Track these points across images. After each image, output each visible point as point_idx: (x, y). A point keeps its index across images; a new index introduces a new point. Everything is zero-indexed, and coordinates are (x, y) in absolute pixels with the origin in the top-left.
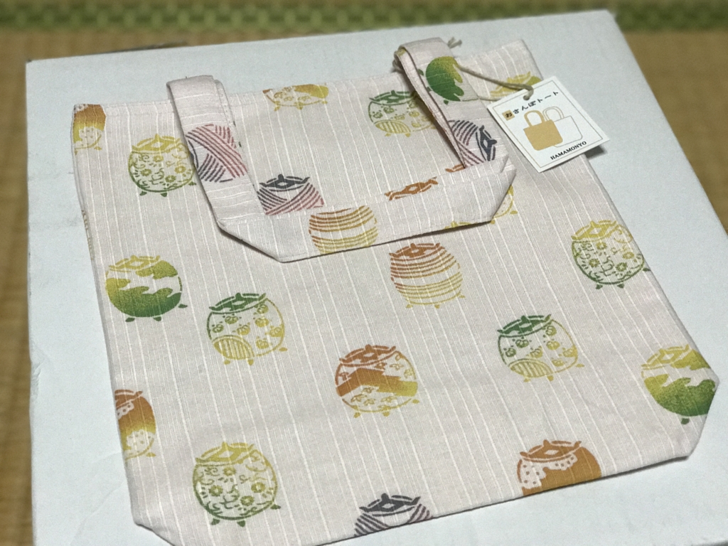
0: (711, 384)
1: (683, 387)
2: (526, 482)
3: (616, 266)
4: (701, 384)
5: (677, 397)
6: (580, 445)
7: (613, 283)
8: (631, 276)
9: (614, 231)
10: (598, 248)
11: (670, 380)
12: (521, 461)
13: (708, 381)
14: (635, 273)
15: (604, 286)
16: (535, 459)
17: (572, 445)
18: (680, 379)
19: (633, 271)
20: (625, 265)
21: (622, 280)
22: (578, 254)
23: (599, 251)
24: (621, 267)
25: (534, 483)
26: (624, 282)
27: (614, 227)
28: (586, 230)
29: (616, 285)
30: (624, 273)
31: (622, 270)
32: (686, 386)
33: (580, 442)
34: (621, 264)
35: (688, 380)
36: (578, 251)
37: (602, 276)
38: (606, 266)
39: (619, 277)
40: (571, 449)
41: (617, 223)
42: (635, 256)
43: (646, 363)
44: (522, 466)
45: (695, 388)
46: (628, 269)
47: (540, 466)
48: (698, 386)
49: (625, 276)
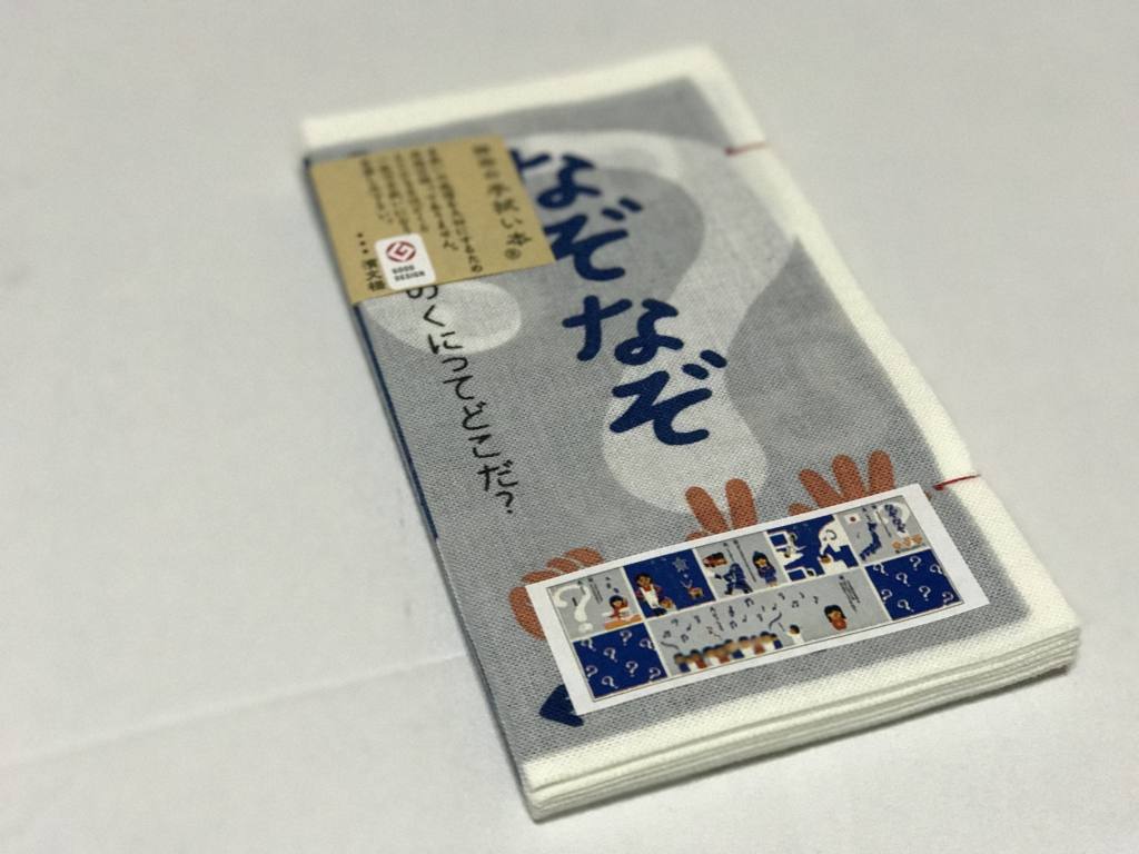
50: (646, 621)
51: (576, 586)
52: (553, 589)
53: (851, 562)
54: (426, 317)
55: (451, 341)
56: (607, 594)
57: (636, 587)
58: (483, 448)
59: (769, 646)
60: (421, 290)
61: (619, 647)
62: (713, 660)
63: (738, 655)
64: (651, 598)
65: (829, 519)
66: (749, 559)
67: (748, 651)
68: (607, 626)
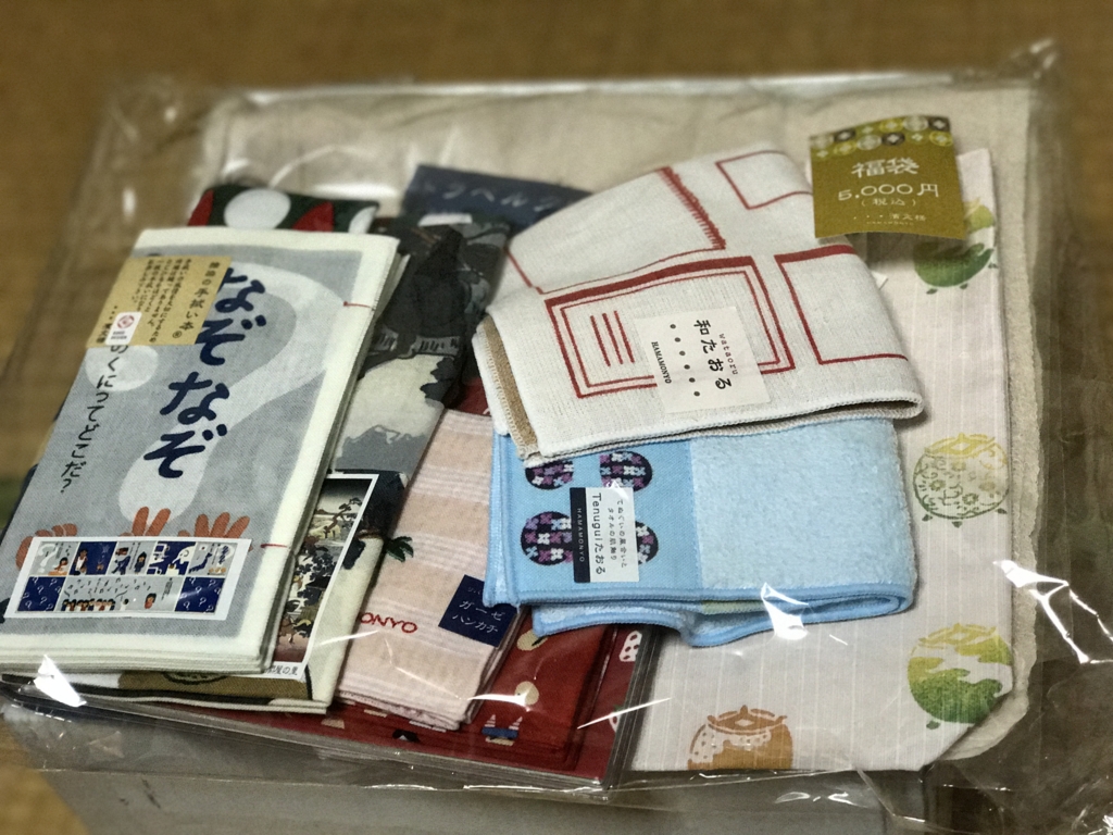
0: (995, 685)
1: (954, 680)
2: (697, 753)
3: (964, 494)
4: (980, 683)
5: (940, 689)
6: (784, 722)
7: (949, 518)
8: (977, 514)
9: (985, 450)
10: (954, 469)
11: (943, 667)
12: (703, 727)
13: (994, 681)
14: (984, 512)
15: (935, 517)
16: (721, 728)
17: (774, 719)
18: (956, 670)
19: (982, 508)
20: (976, 498)
21: (963, 516)
22: (921, 471)
23: (953, 472)
24: (970, 499)
25: (705, 757)
26: (965, 519)
27: (988, 445)
28: (948, 442)
29: (951, 521)
30: (970, 508)
31: (969, 503)
32: (959, 679)
33: (786, 717)
34: (970, 495)
35: (965, 673)
36: (923, 467)
37: (939, 504)
38: (950, 493)
39: (961, 511)
40: (770, 723)
41: (995, 441)
42: (996, 489)
43: (927, 637)
44: (702, 733)
45: (969, 685)
46: (977, 504)
47: (722, 737)
48: (974, 685)
49: (969, 512)
50: (68, 576)
51: (53, 545)
52: (44, 543)
53: (182, 572)
54: (110, 365)
55: (111, 381)
56: (63, 555)
57: (78, 554)
58: (79, 452)
59: (108, 608)
60: (119, 347)
61: (46, 586)
62: (79, 608)
63: (91, 608)
64: (80, 563)
65: (193, 544)
66: (139, 554)
67: (96, 608)
68: (51, 573)
